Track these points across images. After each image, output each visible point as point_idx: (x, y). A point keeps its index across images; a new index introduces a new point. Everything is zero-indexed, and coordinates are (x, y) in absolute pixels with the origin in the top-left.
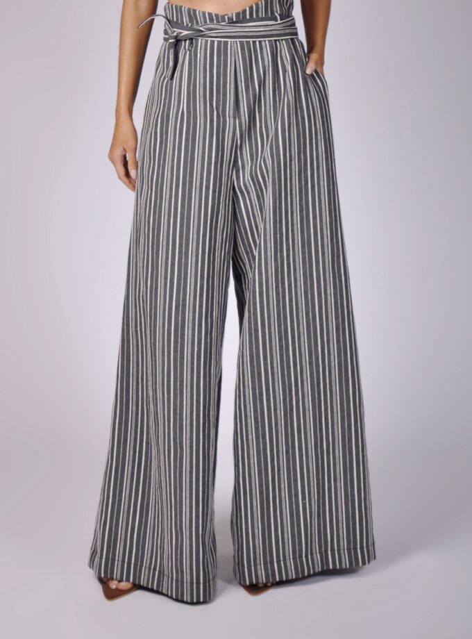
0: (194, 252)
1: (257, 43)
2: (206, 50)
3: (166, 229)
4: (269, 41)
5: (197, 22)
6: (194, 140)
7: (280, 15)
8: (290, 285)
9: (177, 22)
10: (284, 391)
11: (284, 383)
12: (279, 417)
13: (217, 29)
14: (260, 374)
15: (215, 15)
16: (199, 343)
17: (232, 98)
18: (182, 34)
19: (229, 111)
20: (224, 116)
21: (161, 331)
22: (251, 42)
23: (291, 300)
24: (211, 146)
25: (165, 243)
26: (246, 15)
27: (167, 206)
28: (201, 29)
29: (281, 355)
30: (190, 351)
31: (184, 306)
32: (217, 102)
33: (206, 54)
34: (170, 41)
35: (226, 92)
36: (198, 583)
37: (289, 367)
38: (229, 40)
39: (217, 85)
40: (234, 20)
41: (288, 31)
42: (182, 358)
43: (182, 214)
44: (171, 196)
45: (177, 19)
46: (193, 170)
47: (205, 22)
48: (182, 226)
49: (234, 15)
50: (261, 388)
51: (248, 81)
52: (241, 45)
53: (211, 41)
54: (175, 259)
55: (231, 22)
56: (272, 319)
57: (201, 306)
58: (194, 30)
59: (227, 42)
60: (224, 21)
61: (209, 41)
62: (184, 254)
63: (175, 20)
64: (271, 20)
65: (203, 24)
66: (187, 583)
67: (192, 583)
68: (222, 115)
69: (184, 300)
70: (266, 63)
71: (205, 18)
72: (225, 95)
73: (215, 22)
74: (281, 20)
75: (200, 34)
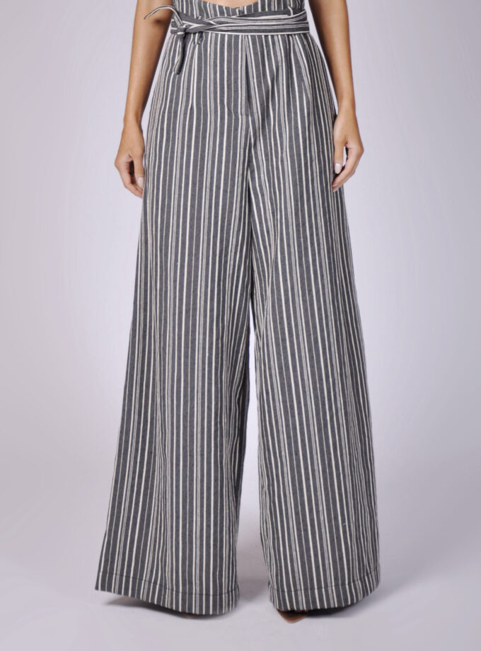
0: (205, 254)
1: (270, 37)
2: (216, 44)
3: (175, 230)
4: (281, 35)
5: (207, 14)
6: (204, 138)
7: (293, 9)
8: (318, 292)
9: (187, 15)
10: (317, 405)
11: (316, 397)
12: (312, 433)
13: (227, 23)
14: (290, 386)
15: (226, 8)
16: (211, 348)
17: (244, 95)
18: (192, 27)
19: (241, 108)
20: (236, 113)
21: (171, 335)
22: (263, 36)
23: (319, 309)
24: (221, 144)
25: (174, 244)
26: (257, 8)
27: (176, 205)
28: (211, 22)
29: (312, 367)
30: (201, 356)
31: (195, 310)
32: (228, 99)
33: (216, 49)
34: (179, 33)
35: (238, 88)
36: (208, 595)
37: (321, 380)
38: (240, 34)
39: (228, 81)
40: (246, 13)
41: (300, 26)
42: (193, 364)
43: (192, 215)
44: (180, 195)
45: (187, 11)
46: (204, 168)
47: (216, 15)
48: (191, 227)
49: (245, 7)
50: (292, 401)
51: (260, 77)
52: (252, 40)
53: (221, 35)
54: (184, 261)
55: (242, 15)
56: (300, 328)
57: (212, 310)
58: (204, 23)
59: (238, 36)
60: (234, 14)
61: (219, 35)
62: (194, 255)
63: (185, 12)
64: (284, 14)
65: (213, 17)
66: (196, 594)
67: (201, 595)
68: (233, 112)
69: (195, 303)
70: (279, 58)
71: (215, 11)
72: (236, 91)
73: (226, 15)
74: (294, 13)
75: (210, 27)
